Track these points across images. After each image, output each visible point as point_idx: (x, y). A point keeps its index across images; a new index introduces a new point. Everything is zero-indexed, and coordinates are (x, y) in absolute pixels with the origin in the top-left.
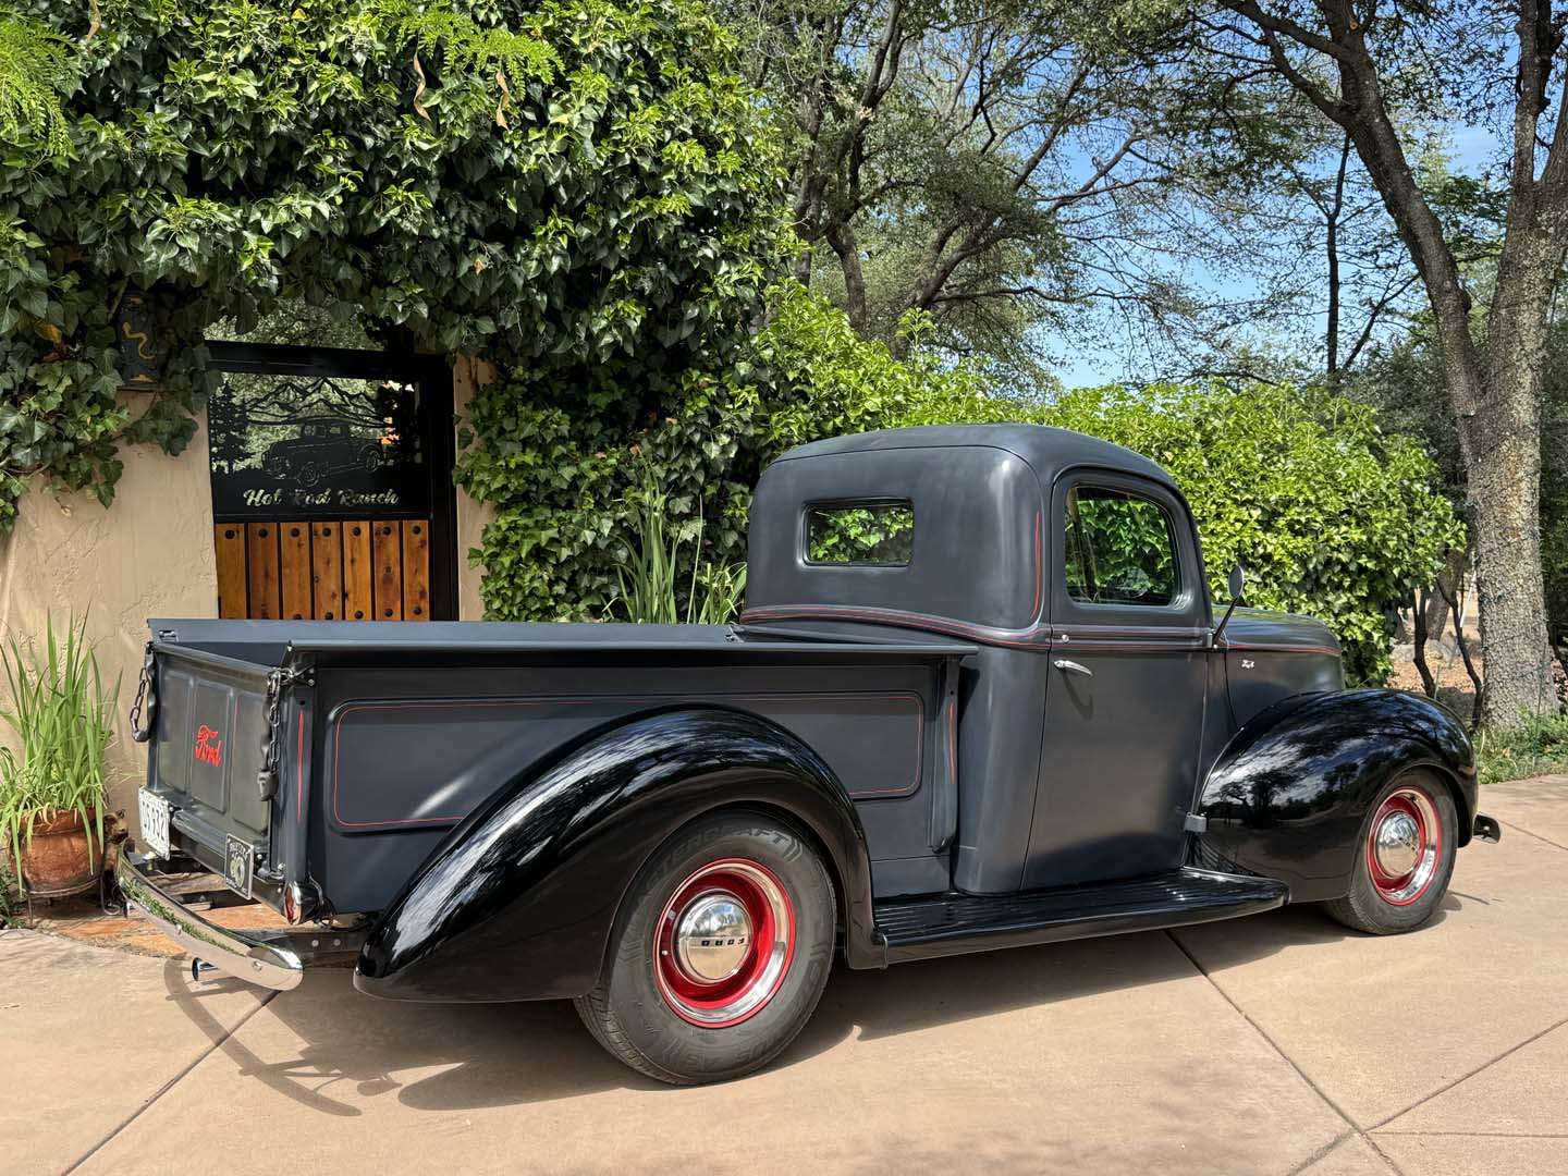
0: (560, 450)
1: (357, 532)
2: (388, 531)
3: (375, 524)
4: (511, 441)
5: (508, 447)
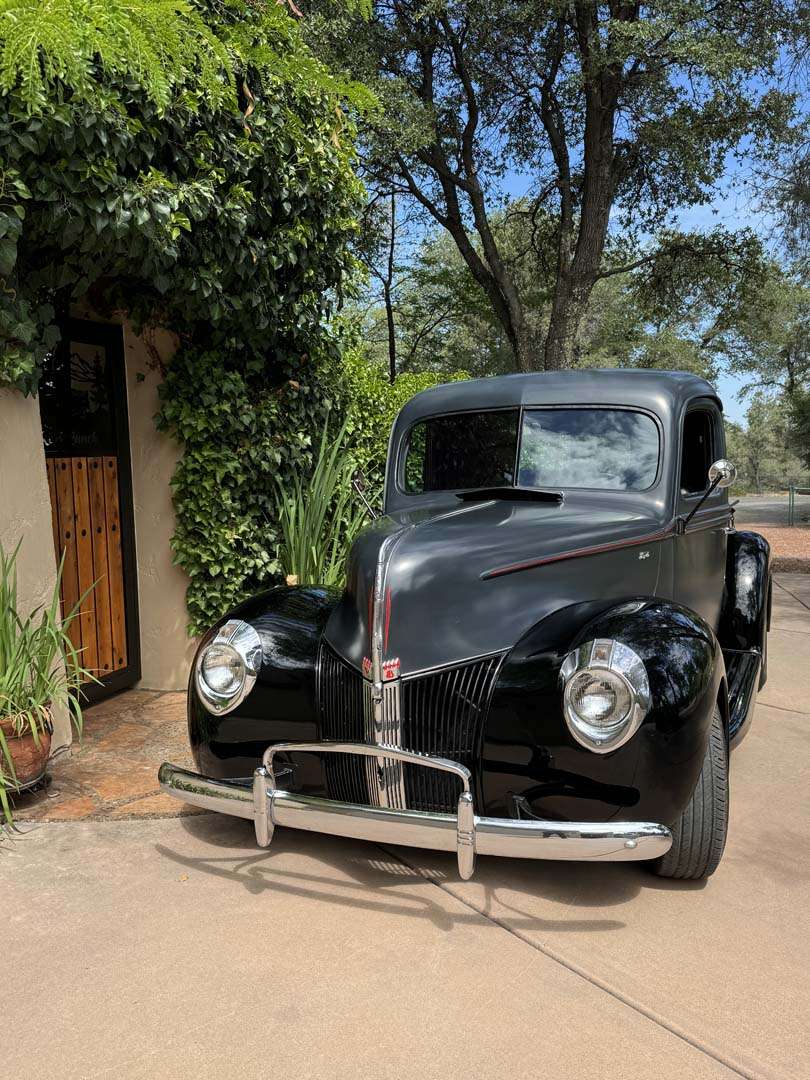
1: (80, 466)
2: (95, 465)
3: (89, 459)
4: (209, 394)
5: (207, 399)
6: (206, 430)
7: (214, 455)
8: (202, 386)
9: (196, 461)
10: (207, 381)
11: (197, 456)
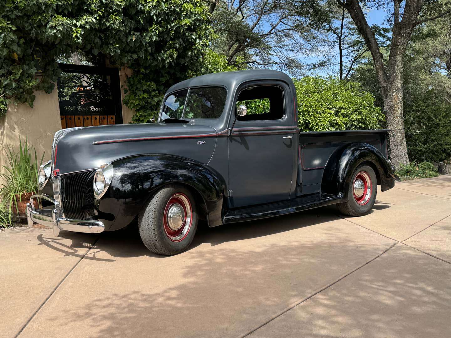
0: (153, 94)
1: (96, 118)
2: (104, 118)
3: (101, 116)
4: (140, 91)
5: (139, 93)
6: (139, 104)
7: (144, 114)
8: (137, 88)
9: (137, 116)
10: (139, 86)
11: (138, 114)
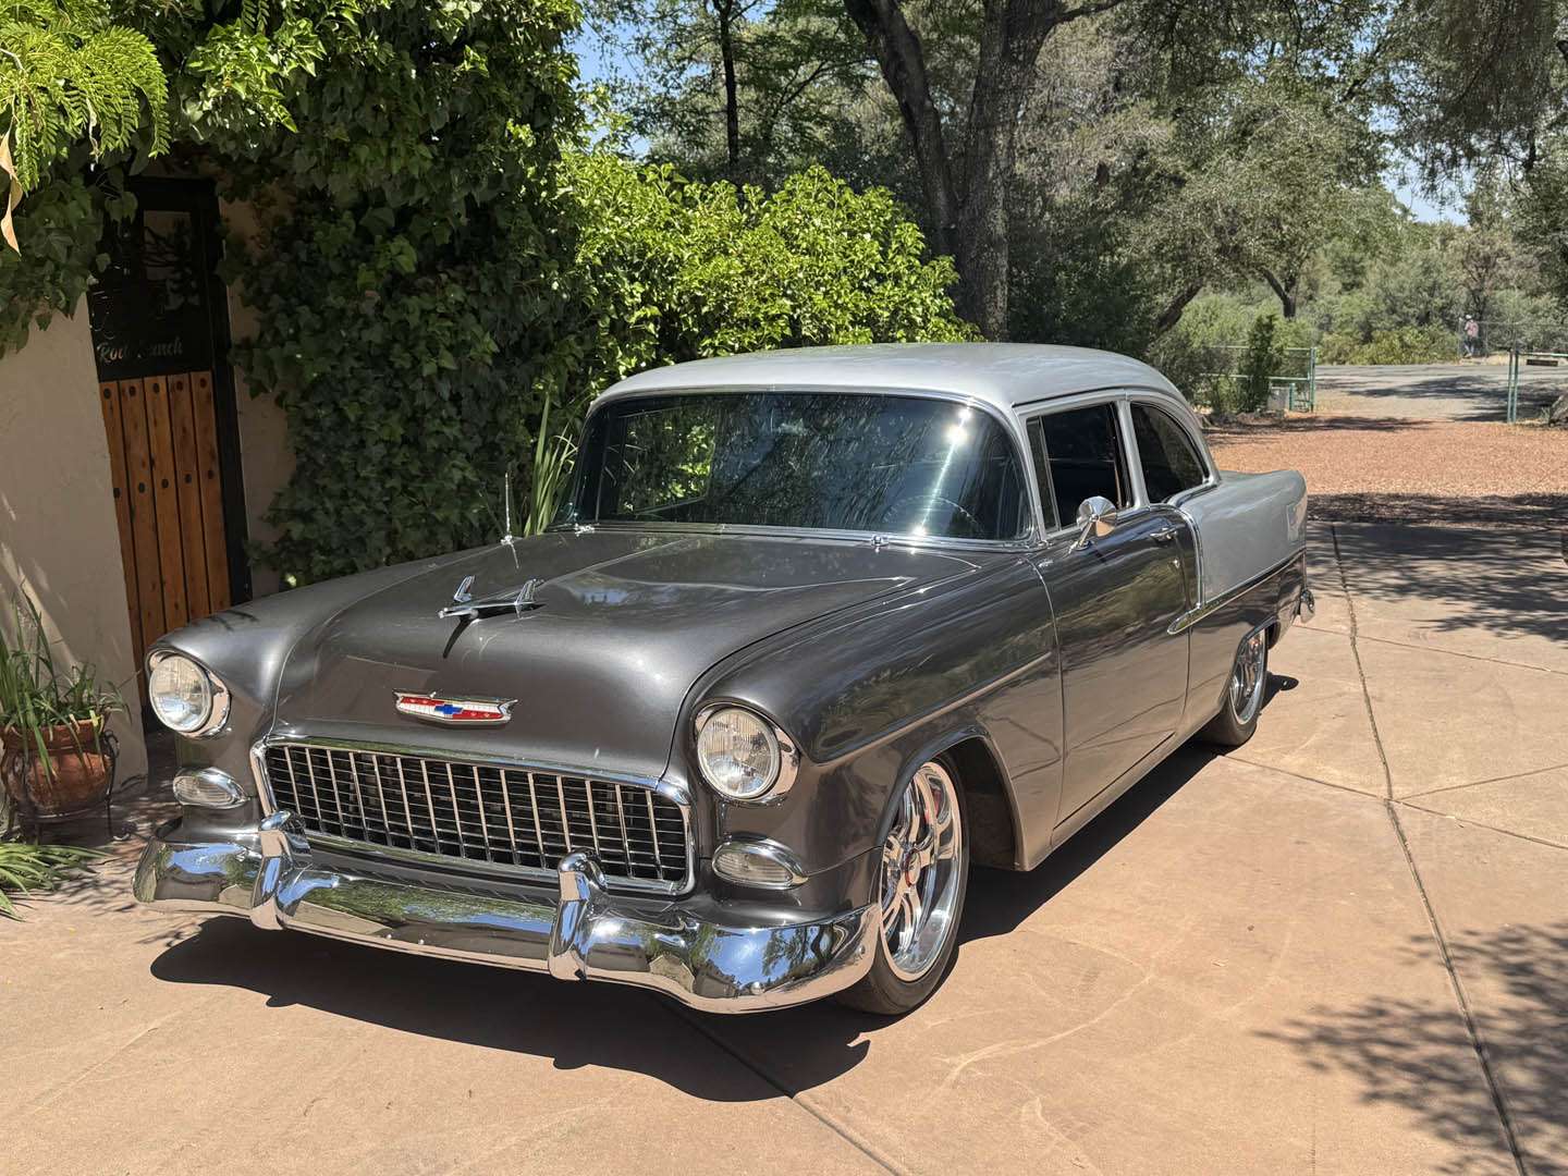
1: (156, 388)
2: (180, 386)
3: (170, 378)
